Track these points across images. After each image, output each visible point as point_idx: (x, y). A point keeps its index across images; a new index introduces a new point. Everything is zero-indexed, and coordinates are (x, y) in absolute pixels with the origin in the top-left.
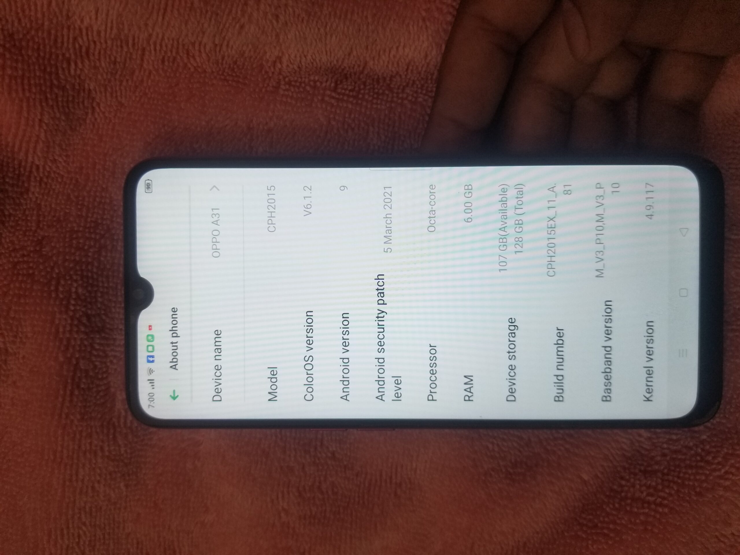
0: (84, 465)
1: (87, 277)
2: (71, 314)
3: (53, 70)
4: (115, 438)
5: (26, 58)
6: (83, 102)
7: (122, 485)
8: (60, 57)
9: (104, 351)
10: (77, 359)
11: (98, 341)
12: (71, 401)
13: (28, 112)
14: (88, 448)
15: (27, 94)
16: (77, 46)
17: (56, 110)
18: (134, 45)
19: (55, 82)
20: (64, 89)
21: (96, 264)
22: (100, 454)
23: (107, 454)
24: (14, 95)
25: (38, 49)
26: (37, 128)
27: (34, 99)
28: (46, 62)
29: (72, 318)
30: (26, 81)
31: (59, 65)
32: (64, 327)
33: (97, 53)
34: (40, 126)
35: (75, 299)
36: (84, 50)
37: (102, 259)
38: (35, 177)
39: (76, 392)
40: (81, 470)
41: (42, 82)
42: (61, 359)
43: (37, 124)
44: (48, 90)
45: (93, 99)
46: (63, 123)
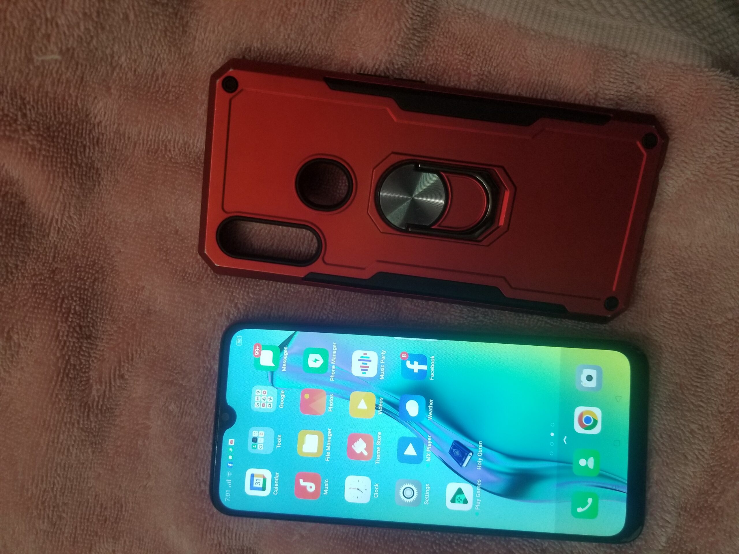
0: (64, 432)
1: (83, 299)
2: (69, 323)
3: (74, 153)
4: (88, 415)
5: (56, 144)
6: (93, 177)
7: (90, 450)
8: (80, 144)
9: (89, 353)
10: (69, 357)
11: (85, 345)
12: (61, 385)
13: (54, 181)
14: (69, 420)
15: (54, 168)
16: (91, 136)
17: (73, 180)
18: (129, 138)
19: (74, 161)
20: (80, 166)
21: (90, 290)
22: (76, 425)
23: (81, 426)
24: (45, 168)
25: (66, 138)
26: (58, 192)
27: (58, 172)
28: (70, 147)
29: (69, 327)
30: (54, 160)
31: (78, 149)
32: (63, 332)
33: (104, 141)
34: (60, 191)
35: (73, 314)
36: (95, 140)
37: (95, 287)
38: (55, 228)
39: (66, 379)
40: (61, 436)
41: (65, 160)
42: (58, 355)
43: (58, 189)
44: (69, 166)
45: (100, 175)
46: (77, 190)
